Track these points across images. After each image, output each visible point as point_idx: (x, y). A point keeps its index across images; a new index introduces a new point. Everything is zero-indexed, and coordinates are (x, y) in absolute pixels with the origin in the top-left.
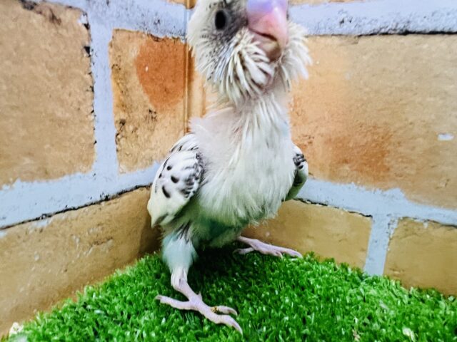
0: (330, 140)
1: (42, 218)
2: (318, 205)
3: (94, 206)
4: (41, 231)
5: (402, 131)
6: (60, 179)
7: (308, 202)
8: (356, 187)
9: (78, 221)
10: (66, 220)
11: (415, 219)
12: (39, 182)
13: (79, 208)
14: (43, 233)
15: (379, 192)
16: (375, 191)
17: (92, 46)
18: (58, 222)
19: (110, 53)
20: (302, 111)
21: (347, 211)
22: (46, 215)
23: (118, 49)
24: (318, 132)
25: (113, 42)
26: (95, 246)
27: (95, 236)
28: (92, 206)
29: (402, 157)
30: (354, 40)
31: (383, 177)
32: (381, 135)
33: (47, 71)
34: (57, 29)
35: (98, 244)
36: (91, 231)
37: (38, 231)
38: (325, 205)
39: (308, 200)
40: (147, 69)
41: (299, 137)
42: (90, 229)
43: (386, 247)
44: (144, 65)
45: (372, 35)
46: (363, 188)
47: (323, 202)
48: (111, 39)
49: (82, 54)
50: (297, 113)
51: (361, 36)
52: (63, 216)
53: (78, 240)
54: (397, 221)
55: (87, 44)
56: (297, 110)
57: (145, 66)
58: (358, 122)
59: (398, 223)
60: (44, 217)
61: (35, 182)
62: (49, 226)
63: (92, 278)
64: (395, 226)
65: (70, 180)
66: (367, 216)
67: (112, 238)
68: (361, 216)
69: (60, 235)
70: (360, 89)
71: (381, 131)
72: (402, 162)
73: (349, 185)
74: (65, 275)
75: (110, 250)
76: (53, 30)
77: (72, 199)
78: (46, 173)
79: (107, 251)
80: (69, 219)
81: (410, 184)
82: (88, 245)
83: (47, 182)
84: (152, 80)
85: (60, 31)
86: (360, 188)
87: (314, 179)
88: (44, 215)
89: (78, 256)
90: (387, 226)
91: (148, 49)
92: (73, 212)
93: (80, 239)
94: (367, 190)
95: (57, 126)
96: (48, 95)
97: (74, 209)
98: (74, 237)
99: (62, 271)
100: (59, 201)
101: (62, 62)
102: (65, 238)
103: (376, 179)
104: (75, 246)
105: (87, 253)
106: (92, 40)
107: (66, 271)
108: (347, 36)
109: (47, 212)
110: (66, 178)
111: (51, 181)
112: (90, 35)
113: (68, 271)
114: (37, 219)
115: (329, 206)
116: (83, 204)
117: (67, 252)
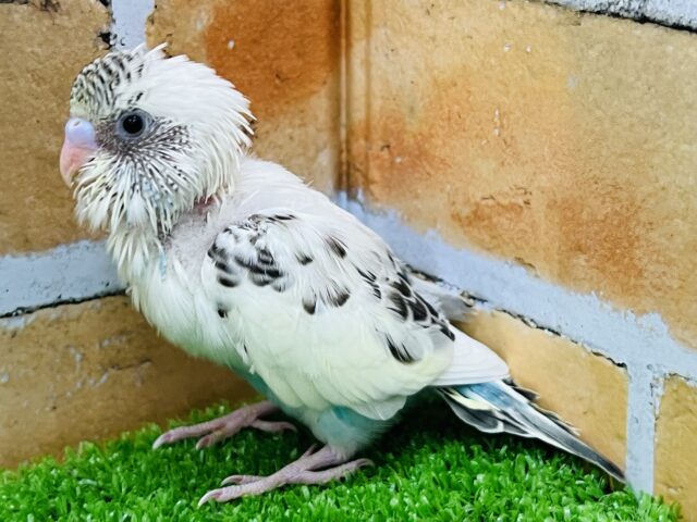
0: (556, 202)
1: (17, 315)
2: (546, 331)
3: (112, 298)
4: (14, 335)
5: (652, 201)
6: (50, 250)
7: (532, 324)
8: (598, 303)
9: (82, 324)
10: (58, 320)
11: (688, 379)
12: (14, 256)
13: (83, 300)
14: (16, 338)
15: (632, 317)
16: (626, 315)
17: (114, 30)
18: (43, 323)
19: (149, 34)
20: (512, 137)
21: (589, 349)
22: (22, 309)
23: (165, 23)
24: (536, 184)
25: (156, 15)
26: (112, 372)
27: (114, 353)
28: (108, 299)
29: (658, 252)
30: (575, 19)
31: (635, 287)
32: (625, 203)
33: (34, 86)
34: (52, 18)
35: (120, 369)
36: (106, 343)
37: (9, 335)
38: (557, 334)
39: (532, 320)
40: (231, 44)
41: (511, 189)
42: (104, 339)
43: (652, 433)
44: (224, 39)
45: (599, 13)
46: (608, 306)
47: (554, 327)
48: (153, 9)
49: (96, 46)
50: (505, 143)
51: (583, 12)
52: (53, 313)
53: (78, 357)
54: (662, 380)
55: (105, 30)
56: (505, 134)
57: (228, 40)
58: (591, 175)
59: (665, 384)
60: (20, 312)
61: (8, 257)
62: (26, 327)
63: (106, 431)
64: (659, 391)
65: (68, 252)
66: (619, 365)
67: (148, 360)
68: (610, 363)
69: (45, 346)
70: (590, 111)
71: (623, 195)
72: (658, 262)
73: (587, 298)
74: (52, 415)
75: (143, 382)
76: (47, 22)
77: (71, 285)
78: (27, 241)
79: (139, 384)
80: (65, 318)
81: (673, 306)
82: (99, 368)
83: (28, 256)
84: (246, 62)
85: (57, 21)
86: (605, 305)
87: (536, 276)
88: (19, 309)
89: (79, 385)
90: (649, 389)
91: (233, 8)
92: (72, 307)
93: (84, 355)
94: (615, 310)
95: (48, 167)
96: (34, 120)
97: (74, 302)
98: (72, 351)
99: (48, 409)
100: (47, 288)
101: (60, 65)
102: (56, 350)
103: (626, 290)
104: (73, 367)
105: (95, 382)
106: (114, 21)
107: (54, 408)
108: (565, 8)
109: (25, 304)
110: (61, 249)
111: (34, 255)
112: (110, 14)
113: (59, 410)
114: (8, 315)
115: (563, 336)
116: (90, 294)
117: (58, 377)
